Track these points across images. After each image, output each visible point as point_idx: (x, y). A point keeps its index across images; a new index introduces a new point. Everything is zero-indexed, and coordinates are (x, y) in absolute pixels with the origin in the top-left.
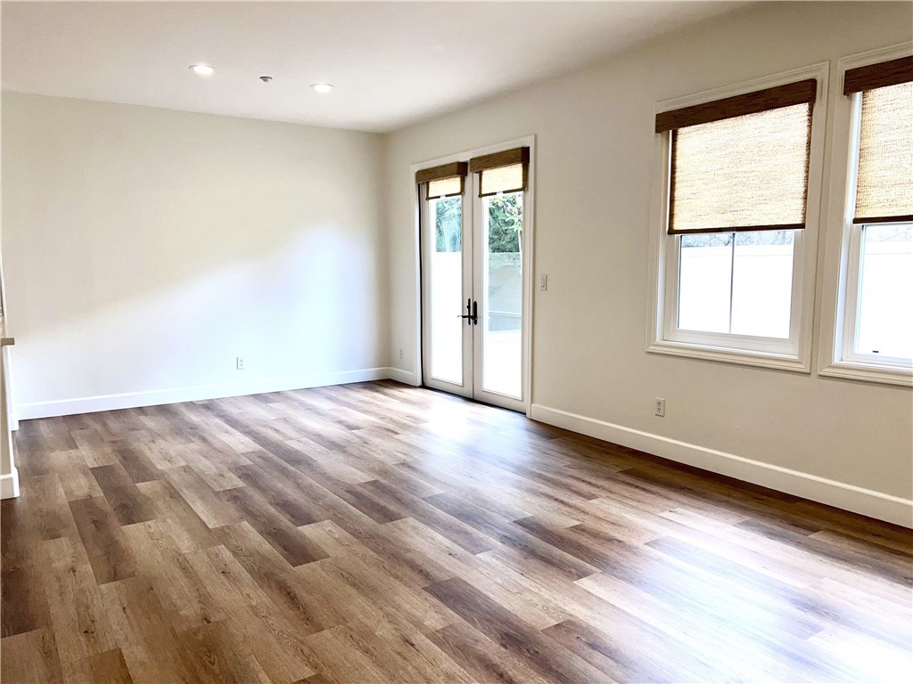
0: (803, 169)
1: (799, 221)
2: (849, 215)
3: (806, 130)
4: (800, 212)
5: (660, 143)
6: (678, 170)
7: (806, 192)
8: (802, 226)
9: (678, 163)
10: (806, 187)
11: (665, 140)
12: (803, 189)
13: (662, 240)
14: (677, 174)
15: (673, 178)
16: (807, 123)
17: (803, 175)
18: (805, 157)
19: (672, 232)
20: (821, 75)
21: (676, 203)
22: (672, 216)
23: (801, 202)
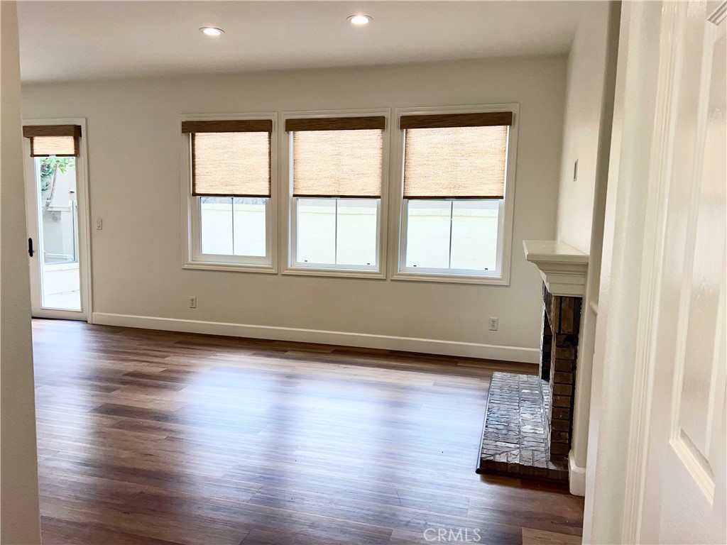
0: (267, 166)
1: (267, 194)
2: (291, 193)
3: (268, 146)
4: (268, 189)
5: (184, 139)
6: (196, 157)
7: (270, 178)
8: (269, 196)
9: (196, 153)
10: (270, 175)
11: (187, 137)
12: (268, 177)
13: (189, 199)
14: (196, 160)
15: (194, 162)
16: (268, 142)
17: (267, 169)
18: (268, 160)
19: (194, 194)
20: (274, 119)
21: (197, 177)
22: (194, 185)
23: (268, 183)
